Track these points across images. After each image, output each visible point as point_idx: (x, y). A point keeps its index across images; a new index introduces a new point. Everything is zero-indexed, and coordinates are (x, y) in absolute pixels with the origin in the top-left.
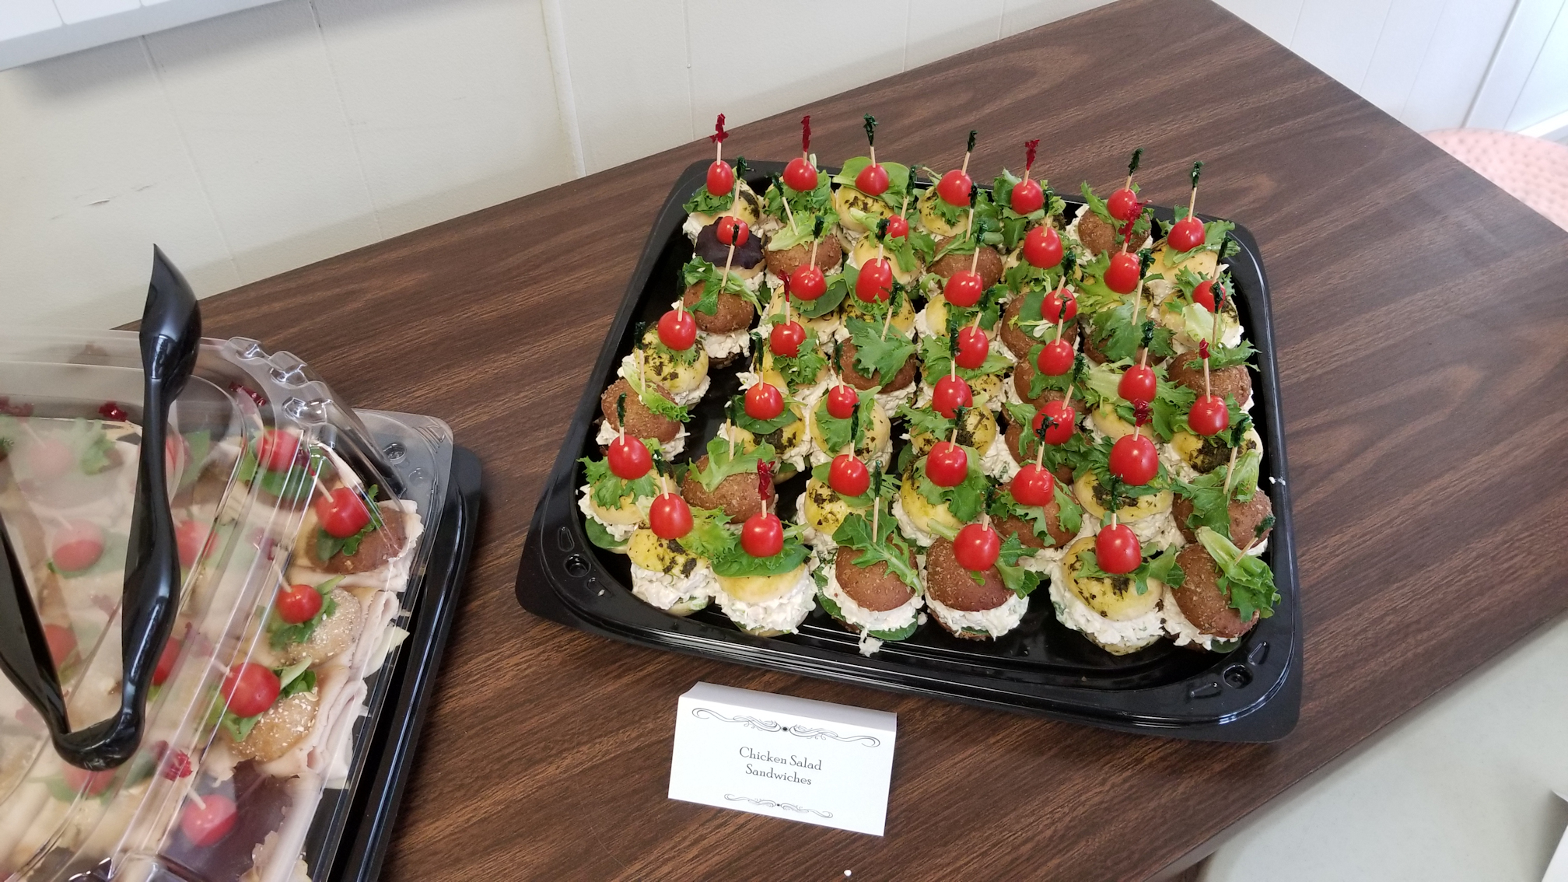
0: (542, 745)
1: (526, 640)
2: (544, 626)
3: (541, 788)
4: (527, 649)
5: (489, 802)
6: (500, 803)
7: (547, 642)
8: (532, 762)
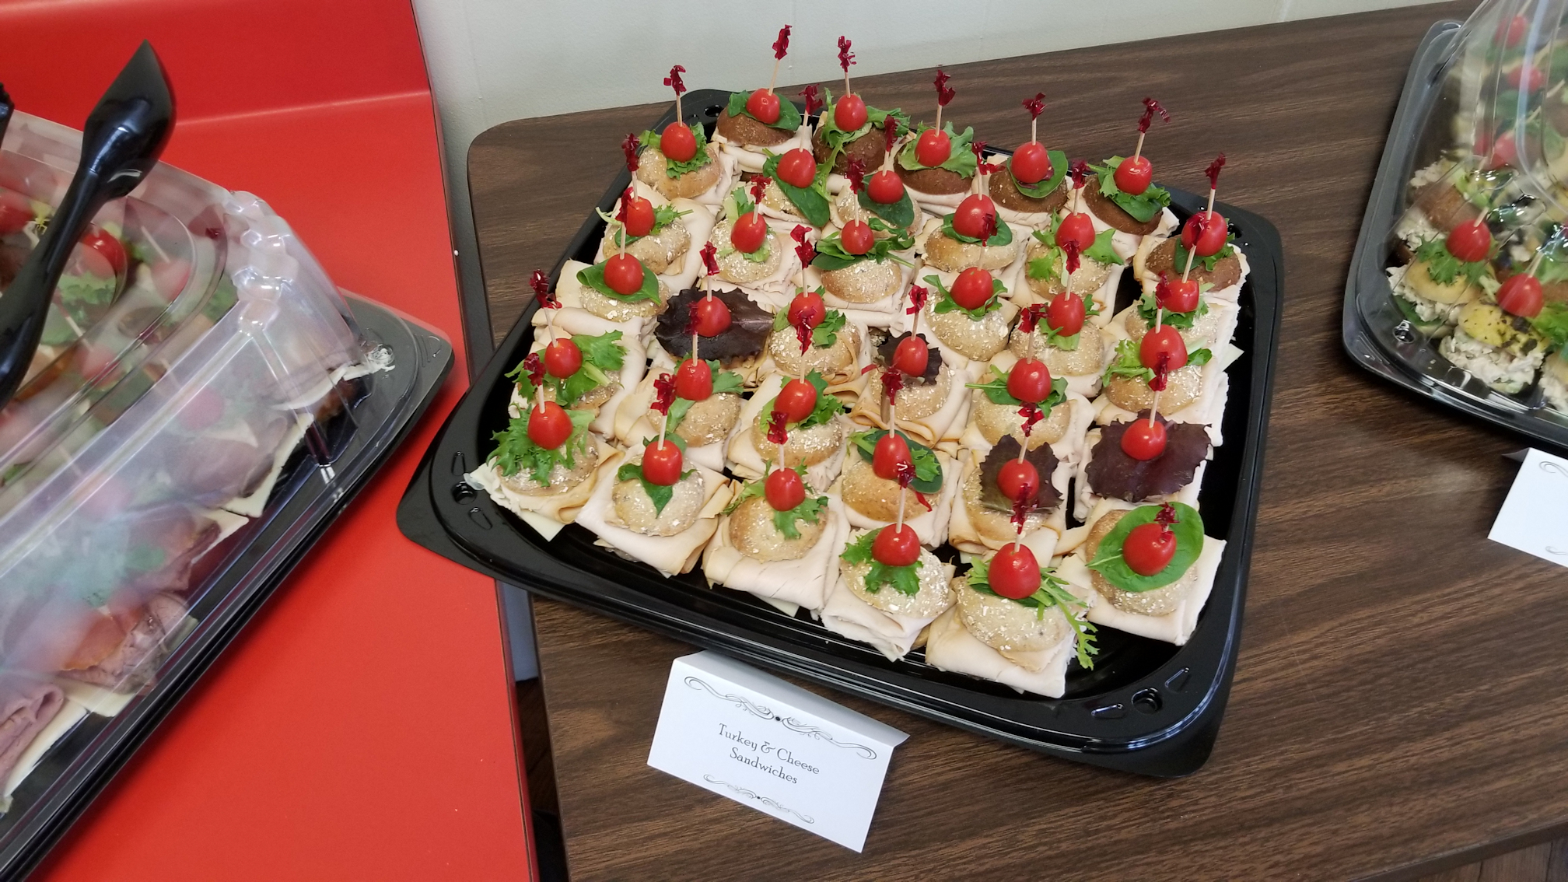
0: (1361, 470)
1: (1329, 386)
2: (1344, 378)
3: (1367, 503)
4: (1331, 393)
5: (1321, 503)
6: (1331, 506)
7: (1350, 391)
8: (1353, 482)
